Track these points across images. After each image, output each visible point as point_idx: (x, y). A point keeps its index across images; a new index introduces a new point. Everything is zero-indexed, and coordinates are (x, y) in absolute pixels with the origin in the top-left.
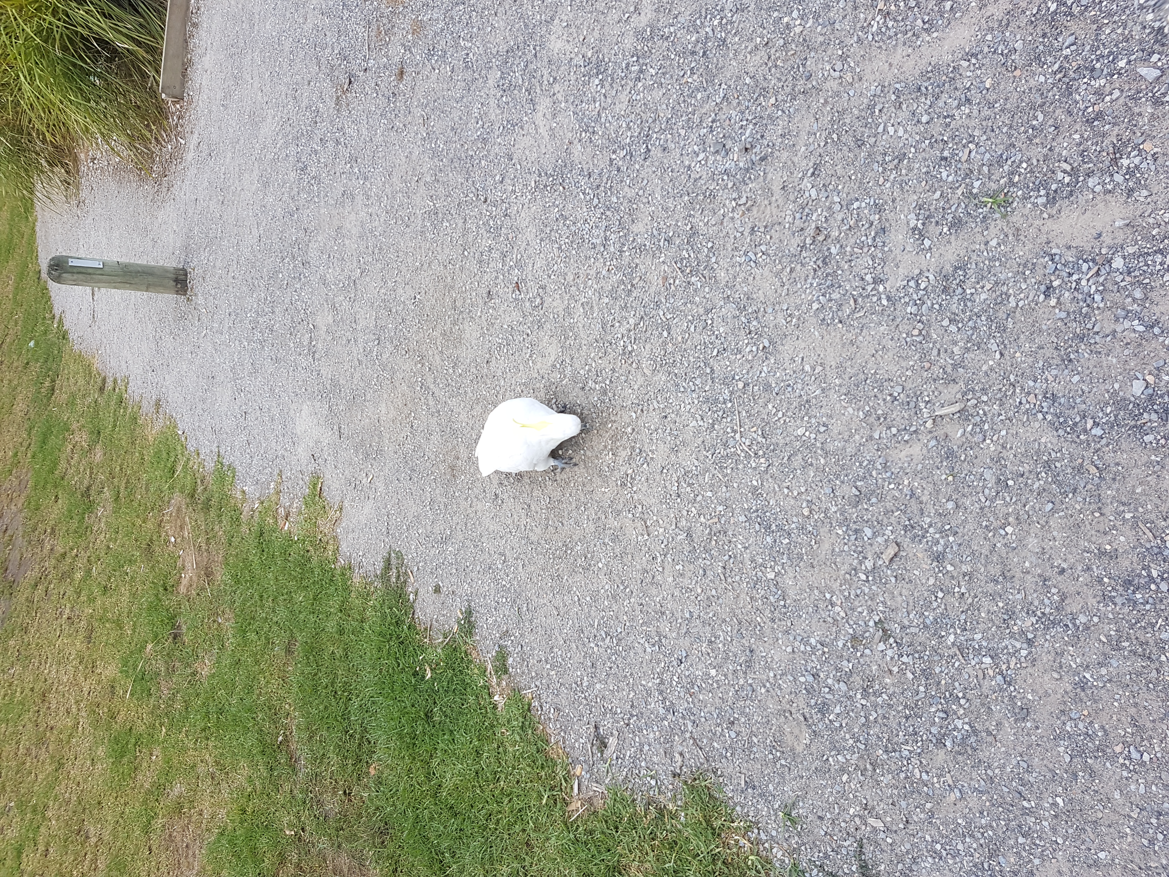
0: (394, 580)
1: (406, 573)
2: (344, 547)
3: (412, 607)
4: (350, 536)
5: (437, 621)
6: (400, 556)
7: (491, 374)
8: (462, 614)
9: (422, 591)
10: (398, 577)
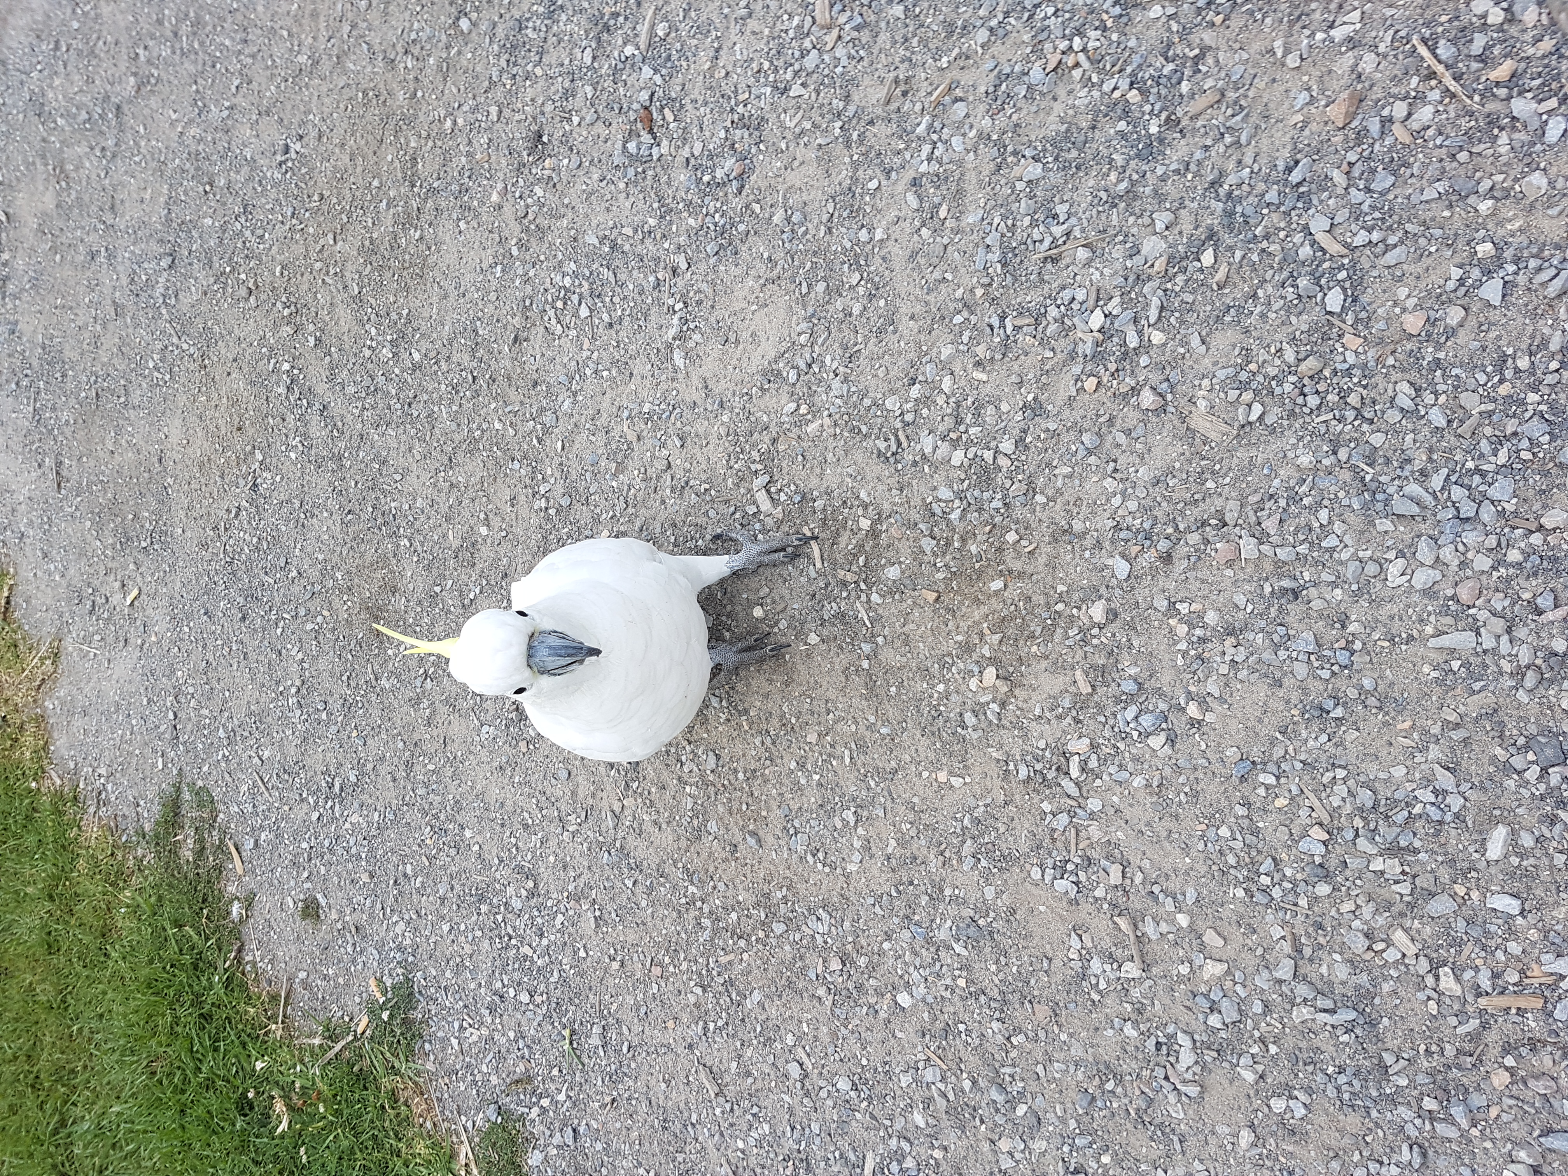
0: (189, 855)
1: (221, 847)
2: (61, 745)
3: (236, 933)
4: (78, 722)
5: (306, 985)
6: (204, 799)
7: (522, 376)
8: (384, 992)
9: (264, 901)
10: (200, 853)
